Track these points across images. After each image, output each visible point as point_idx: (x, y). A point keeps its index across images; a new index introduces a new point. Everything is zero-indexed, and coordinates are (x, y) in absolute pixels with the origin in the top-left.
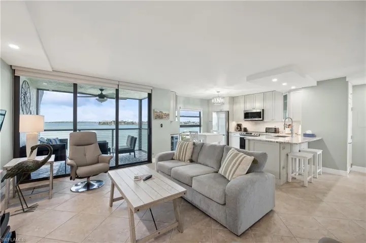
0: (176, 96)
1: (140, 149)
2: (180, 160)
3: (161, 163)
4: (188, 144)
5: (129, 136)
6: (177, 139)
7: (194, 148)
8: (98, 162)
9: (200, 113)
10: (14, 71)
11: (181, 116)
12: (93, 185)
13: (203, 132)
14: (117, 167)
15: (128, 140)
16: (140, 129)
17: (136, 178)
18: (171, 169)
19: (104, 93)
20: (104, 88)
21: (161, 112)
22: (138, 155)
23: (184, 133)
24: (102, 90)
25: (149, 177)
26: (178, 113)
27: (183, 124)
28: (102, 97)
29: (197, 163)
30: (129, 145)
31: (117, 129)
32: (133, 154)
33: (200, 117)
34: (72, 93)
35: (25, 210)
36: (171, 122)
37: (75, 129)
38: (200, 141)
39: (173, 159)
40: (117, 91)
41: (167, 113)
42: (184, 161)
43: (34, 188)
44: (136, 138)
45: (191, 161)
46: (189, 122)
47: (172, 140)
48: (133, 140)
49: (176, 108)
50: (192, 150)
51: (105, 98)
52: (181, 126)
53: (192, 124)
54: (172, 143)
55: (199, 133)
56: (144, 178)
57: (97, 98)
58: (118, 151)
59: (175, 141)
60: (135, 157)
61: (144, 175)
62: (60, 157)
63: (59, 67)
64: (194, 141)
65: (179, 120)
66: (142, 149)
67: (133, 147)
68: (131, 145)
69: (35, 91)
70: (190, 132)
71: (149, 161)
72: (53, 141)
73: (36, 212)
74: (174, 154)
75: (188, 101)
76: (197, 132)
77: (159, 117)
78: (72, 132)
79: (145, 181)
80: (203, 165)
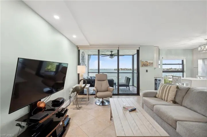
0: (159, 50)
1: (133, 85)
2: (162, 99)
3: (146, 98)
4: (171, 87)
5: (126, 77)
6: (160, 81)
7: (177, 91)
8: (107, 91)
9: (183, 61)
10: (78, 48)
11: (163, 64)
12: (105, 103)
13: (186, 77)
14: (118, 94)
15: (125, 79)
16: (133, 73)
17: (124, 108)
18: (154, 105)
19: (113, 53)
20: (113, 50)
21: (146, 62)
22: (132, 89)
23: (166, 76)
24: (112, 52)
25: (134, 110)
26: (161, 62)
27: (166, 70)
28: (112, 55)
29: (181, 105)
30: (126, 82)
31: (118, 73)
32: (128, 87)
33: (183, 64)
34: (97, 55)
35: (78, 108)
36: (155, 68)
37: (99, 73)
38: (183, 84)
39: (155, 97)
40: (118, 51)
41: (151, 62)
42: (167, 101)
43: (83, 98)
44: (130, 79)
45: (175, 102)
46: (171, 68)
47: (155, 82)
48: (128, 79)
49: (159, 59)
50: (175, 92)
51: (113, 56)
52: (164, 72)
53: (174, 70)
54: (156, 84)
55: (182, 78)
56: (130, 109)
57: (110, 56)
58: (119, 85)
59: (158, 82)
60: (129, 90)
61: (131, 107)
62: (92, 85)
63: (92, 43)
64: (177, 84)
65: (161, 67)
66: (134, 85)
67: (128, 83)
68: (127, 82)
69: (87, 56)
70: (173, 76)
71: (138, 94)
72: (92, 78)
73: (81, 110)
74: (156, 93)
75: (170, 52)
76: (180, 77)
77: (145, 65)
78: (98, 73)
79: (130, 112)
80: (190, 109)
